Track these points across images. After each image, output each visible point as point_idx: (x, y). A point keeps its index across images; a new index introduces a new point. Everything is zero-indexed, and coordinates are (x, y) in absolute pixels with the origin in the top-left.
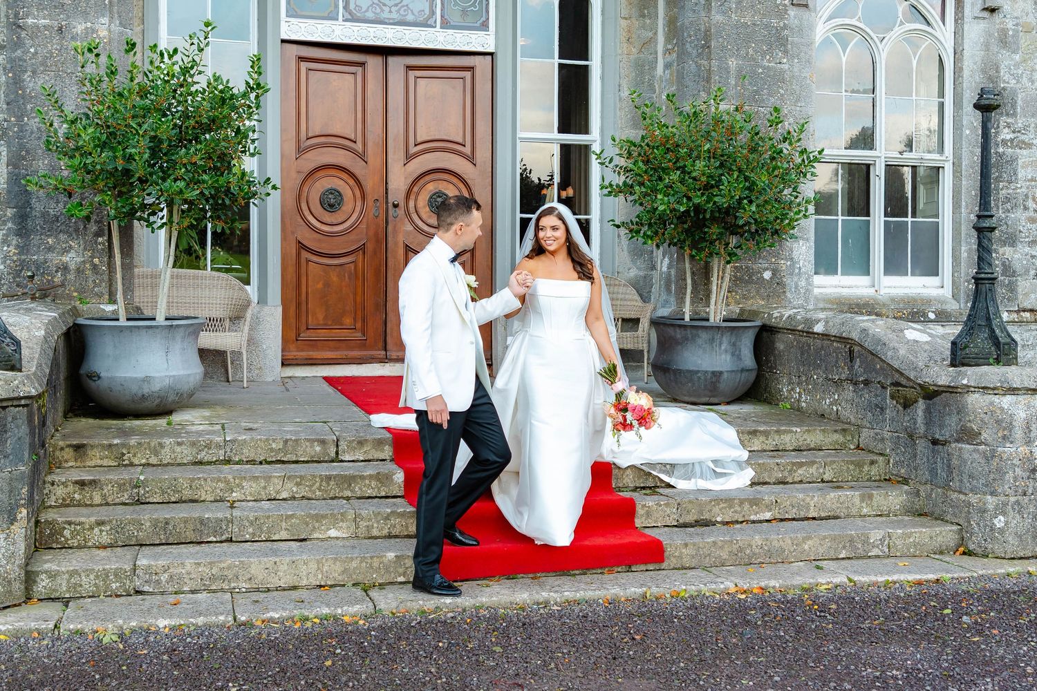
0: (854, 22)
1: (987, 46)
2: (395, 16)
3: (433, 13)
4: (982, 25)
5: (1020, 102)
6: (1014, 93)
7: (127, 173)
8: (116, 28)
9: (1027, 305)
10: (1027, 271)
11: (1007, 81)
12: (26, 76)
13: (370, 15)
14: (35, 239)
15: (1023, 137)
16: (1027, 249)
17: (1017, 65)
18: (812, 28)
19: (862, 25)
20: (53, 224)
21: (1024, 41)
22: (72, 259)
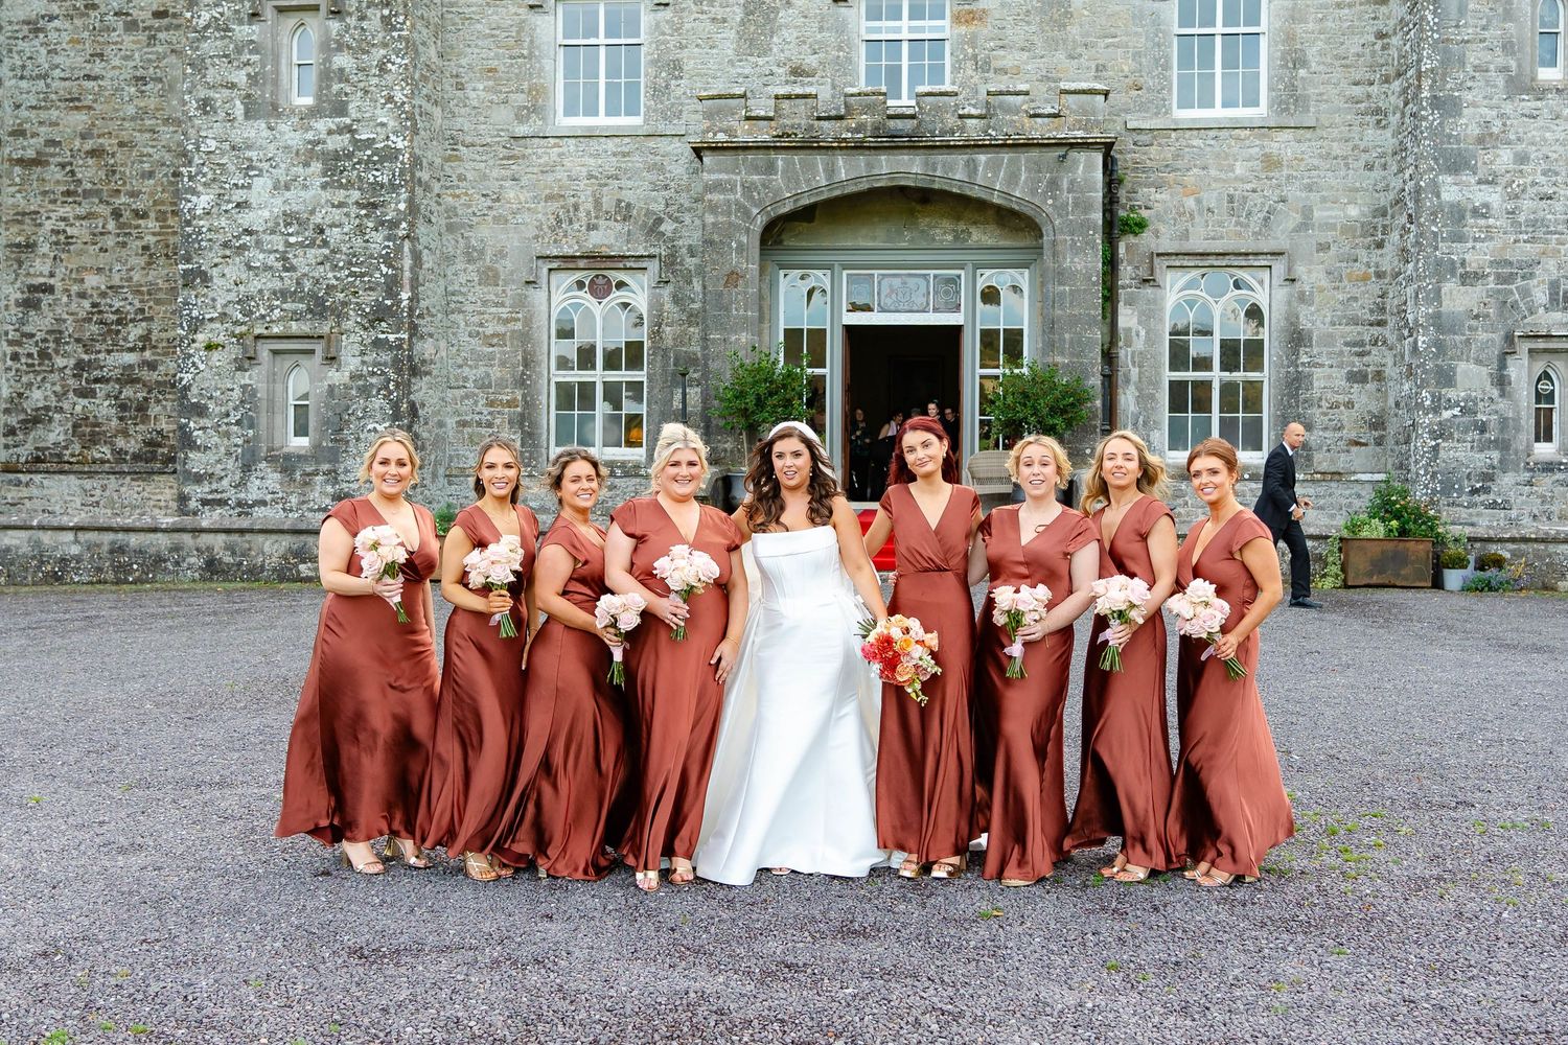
0: (1198, 292)
1: (1289, 303)
2: (906, 308)
3: (928, 304)
4: (1285, 290)
5: (1315, 338)
6: (1310, 332)
7: (746, 409)
8: (750, 337)
9: (1319, 469)
10: (1321, 448)
11: (1305, 324)
12: (710, 362)
13: (892, 308)
14: (713, 437)
15: (1316, 360)
16: (1321, 433)
17: (1312, 314)
18: (1163, 299)
19: (1204, 294)
20: (720, 430)
21: (1317, 300)
22: (728, 446)
